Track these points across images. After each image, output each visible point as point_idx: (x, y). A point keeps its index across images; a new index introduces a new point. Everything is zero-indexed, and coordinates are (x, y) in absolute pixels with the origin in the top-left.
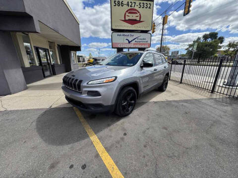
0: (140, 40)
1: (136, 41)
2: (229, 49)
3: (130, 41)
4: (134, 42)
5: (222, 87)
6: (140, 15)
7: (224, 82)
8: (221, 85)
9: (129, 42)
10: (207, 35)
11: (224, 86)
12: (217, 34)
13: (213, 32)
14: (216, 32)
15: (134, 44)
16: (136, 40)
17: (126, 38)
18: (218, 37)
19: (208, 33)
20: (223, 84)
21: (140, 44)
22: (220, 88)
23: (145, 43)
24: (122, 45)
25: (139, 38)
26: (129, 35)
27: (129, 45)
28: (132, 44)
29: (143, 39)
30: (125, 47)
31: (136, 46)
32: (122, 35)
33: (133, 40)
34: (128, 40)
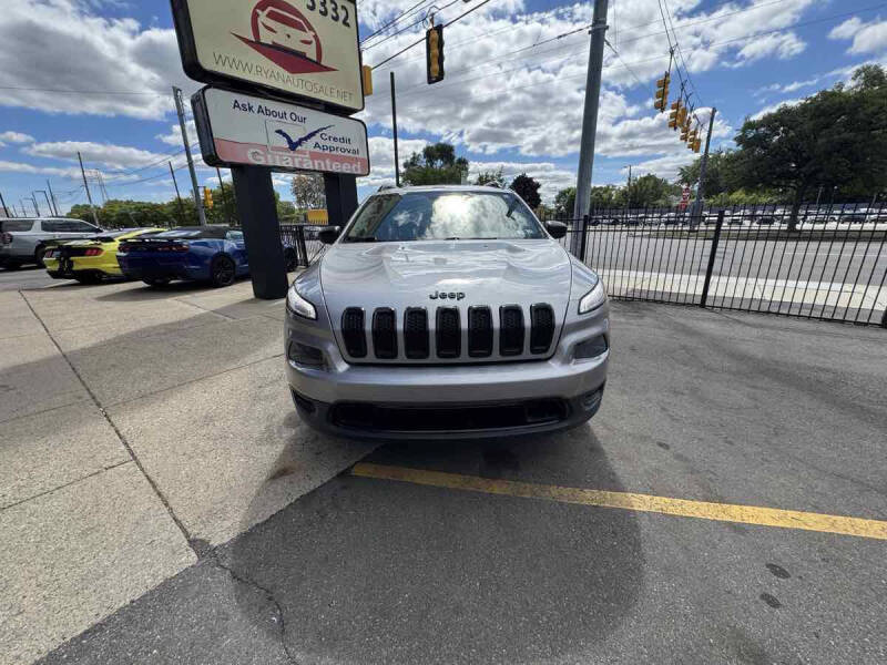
0: (333, 143)
1: (317, 145)
3: (295, 140)
4: (309, 146)
6: (316, 37)
9: (293, 146)
12: (451, 149)
15: (314, 156)
17: (275, 124)
18: (457, 158)
21: (335, 159)
23: (351, 154)
24: (261, 153)
25: (328, 132)
26: (288, 116)
27: (293, 158)
28: (303, 152)
29: (343, 140)
30: (279, 165)
31: (323, 165)
32: (256, 109)
33: (306, 139)
34: (285, 135)
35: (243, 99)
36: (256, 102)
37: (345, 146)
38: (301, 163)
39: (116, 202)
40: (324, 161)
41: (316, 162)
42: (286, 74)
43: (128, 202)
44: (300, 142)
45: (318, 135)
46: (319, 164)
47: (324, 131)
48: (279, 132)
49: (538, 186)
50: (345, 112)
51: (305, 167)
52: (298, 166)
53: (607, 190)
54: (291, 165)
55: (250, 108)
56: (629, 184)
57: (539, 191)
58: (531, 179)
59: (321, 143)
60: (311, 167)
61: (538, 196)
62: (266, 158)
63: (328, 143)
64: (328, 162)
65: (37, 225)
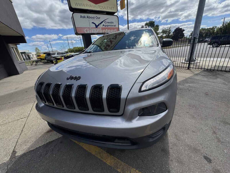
0: (108, 24)
1: (103, 25)
2: (163, 35)
3: (97, 25)
4: (101, 26)
5: (184, 63)
7: (186, 59)
8: (184, 61)
9: (97, 26)
10: (148, 23)
11: (185, 62)
12: (154, 22)
13: (151, 21)
14: (153, 21)
15: (102, 29)
16: (103, 23)
17: (92, 21)
18: (155, 25)
19: (148, 22)
20: (185, 61)
21: (109, 29)
22: (183, 64)
23: (113, 27)
24: (88, 30)
25: (107, 21)
26: (95, 18)
27: (97, 30)
28: (100, 28)
29: (111, 23)
30: (93, 32)
31: (105, 31)
32: (86, 17)
33: (100, 24)
34: (94, 24)
35: (83, 15)
36: (86, 15)
37: (112, 24)
38: (99, 31)
39: (75, 47)
40: (106, 30)
41: (103, 30)
42: (95, 5)
43: (77, 47)
44: (98, 25)
45: (104, 22)
46: (104, 31)
47: (105, 21)
48: (93, 23)
49: (184, 30)
50: (112, 14)
51: (100, 32)
52: (98, 32)
53: (213, 29)
54: (96, 32)
55: (85, 17)
56: (223, 25)
57: (184, 32)
58: (181, 28)
59: (105, 24)
60: (102, 32)
61: (184, 34)
62: (89, 31)
63: (107, 24)
64: (107, 30)
65: (56, 53)
